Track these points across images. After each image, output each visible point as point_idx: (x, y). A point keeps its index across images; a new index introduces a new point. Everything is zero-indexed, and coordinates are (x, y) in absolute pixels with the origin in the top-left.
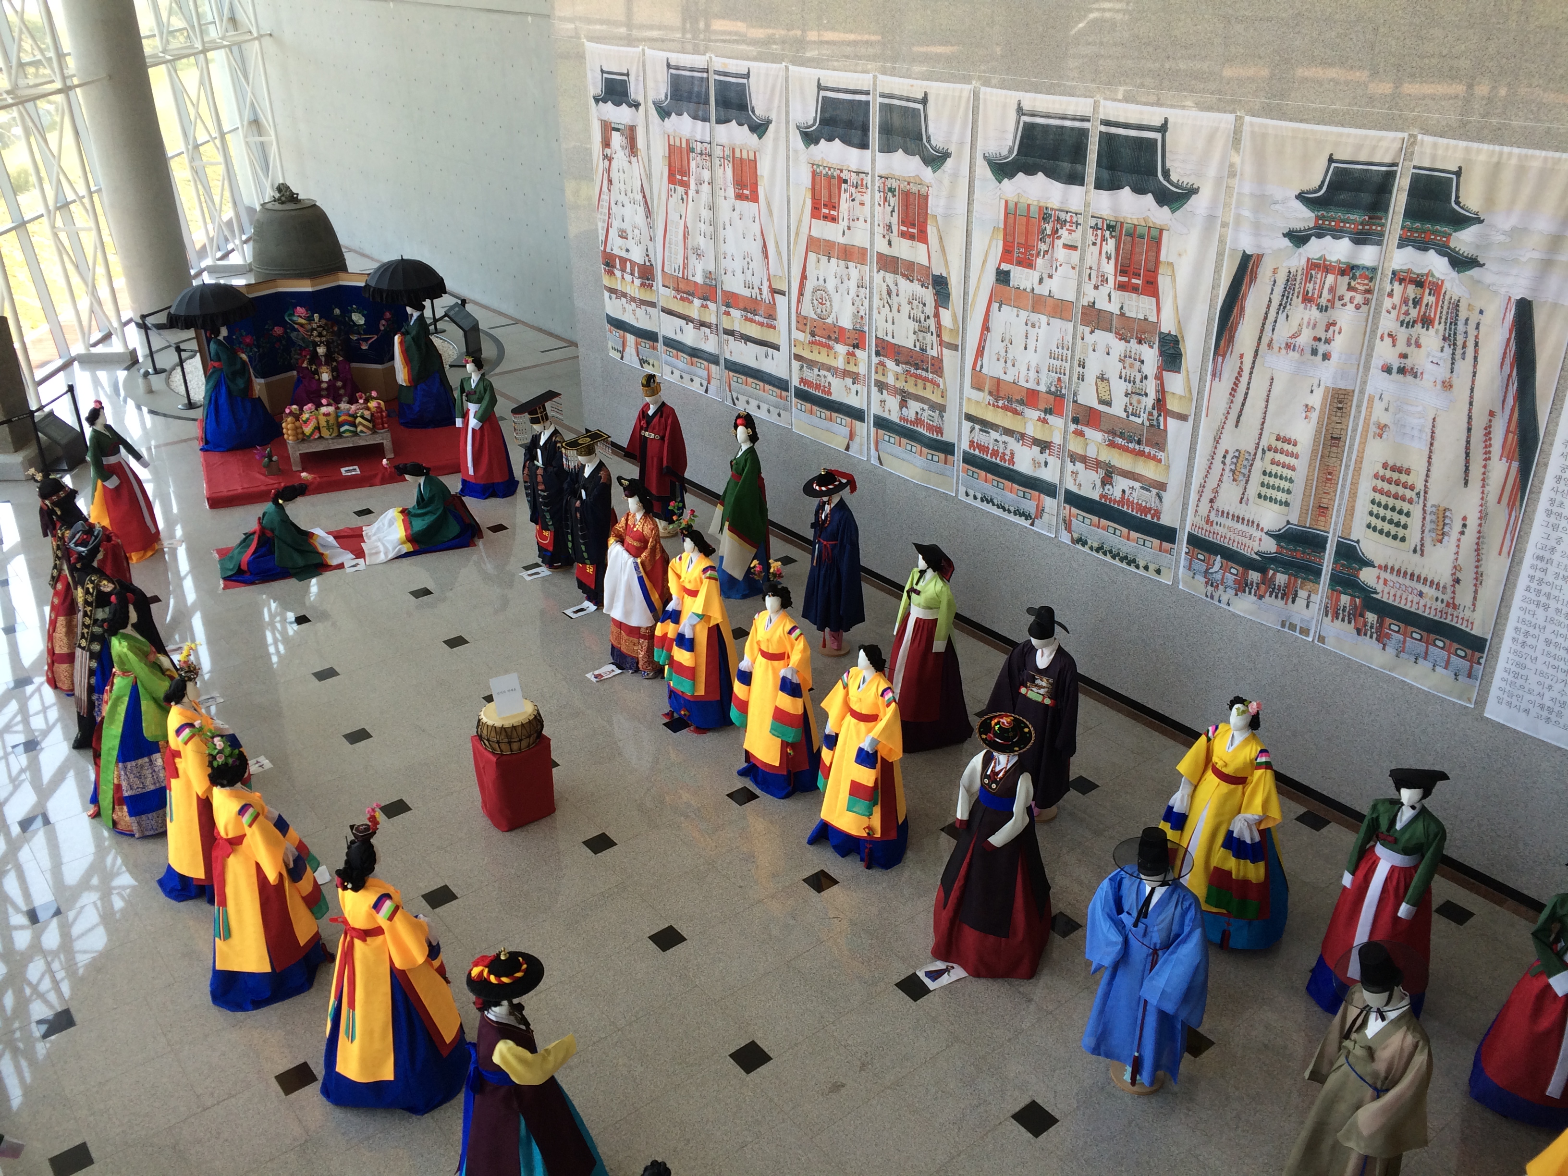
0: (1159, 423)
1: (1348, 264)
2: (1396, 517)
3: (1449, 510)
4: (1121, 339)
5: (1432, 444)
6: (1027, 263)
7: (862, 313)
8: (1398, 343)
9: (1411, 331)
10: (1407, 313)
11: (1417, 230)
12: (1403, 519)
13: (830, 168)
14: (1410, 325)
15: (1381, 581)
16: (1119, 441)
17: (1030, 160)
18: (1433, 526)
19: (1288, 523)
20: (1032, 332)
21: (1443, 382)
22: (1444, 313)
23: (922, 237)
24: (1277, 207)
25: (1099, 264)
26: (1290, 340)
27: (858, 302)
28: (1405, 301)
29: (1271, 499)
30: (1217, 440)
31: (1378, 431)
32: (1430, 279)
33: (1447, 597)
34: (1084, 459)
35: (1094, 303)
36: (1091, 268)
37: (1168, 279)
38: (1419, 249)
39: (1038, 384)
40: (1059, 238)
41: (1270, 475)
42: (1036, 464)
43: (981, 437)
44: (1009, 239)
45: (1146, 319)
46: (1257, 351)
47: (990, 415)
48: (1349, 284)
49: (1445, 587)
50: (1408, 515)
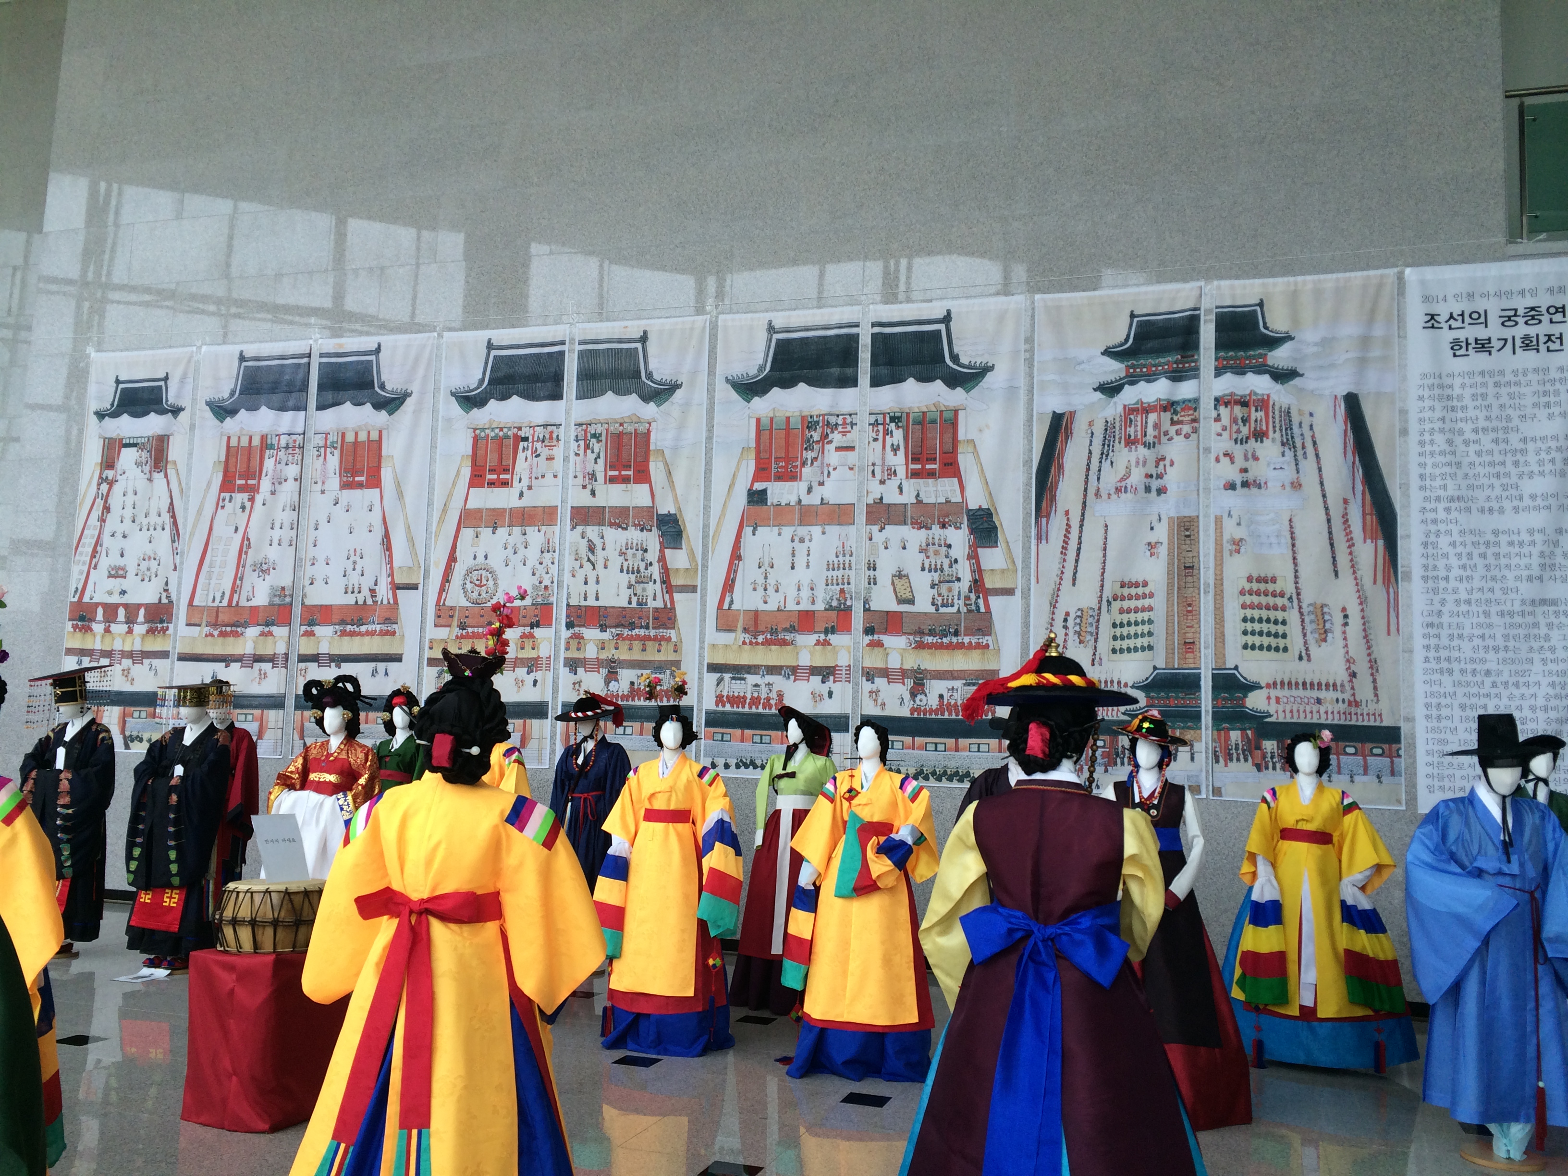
0: (978, 607)
1: (1168, 401)
2: (1273, 628)
3: (1326, 605)
4: (919, 529)
5: (1293, 545)
6: (790, 476)
7: (547, 582)
8: (1236, 460)
9: (1246, 446)
10: (1238, 431)
11: (1232, 358)
12: (1280, 629)
13: (501, 429)
14: (1244, 441)
15: (1273, 701)
16: (930, 639)
17: (786, 374)
18: (1314, 626)
19: (1155, 668)
20: (801, 549)
21: (1292, 483)
22: (1277, 421)
23: (642, 476)
24: (1082, 366)
25: (883, 459)
26: (1119, 484)
27: (541, 569)
28: (1234, 421)
29: (1129, 650)
30: (1054, 605)
31: (1234, 547)
32: (1254, 397)
33: (1347, 696)
34: (885, 673)
35: (881, 499)
36: (874, 465)
37: (970, 457)
38: (1237, 373)
39: (813, 603)
40: (830, 442)
41: (1122, 625)
42: (816, 697)
43: (732, 687)
44: (764, 455)
45: (948, 502)
46: (1084, 503)
47: (745, 658)
48: (1172, 419)
49: (1342, 685)
50: (1284, 623)
